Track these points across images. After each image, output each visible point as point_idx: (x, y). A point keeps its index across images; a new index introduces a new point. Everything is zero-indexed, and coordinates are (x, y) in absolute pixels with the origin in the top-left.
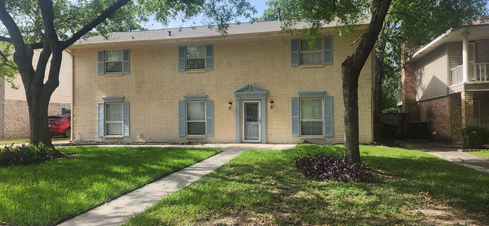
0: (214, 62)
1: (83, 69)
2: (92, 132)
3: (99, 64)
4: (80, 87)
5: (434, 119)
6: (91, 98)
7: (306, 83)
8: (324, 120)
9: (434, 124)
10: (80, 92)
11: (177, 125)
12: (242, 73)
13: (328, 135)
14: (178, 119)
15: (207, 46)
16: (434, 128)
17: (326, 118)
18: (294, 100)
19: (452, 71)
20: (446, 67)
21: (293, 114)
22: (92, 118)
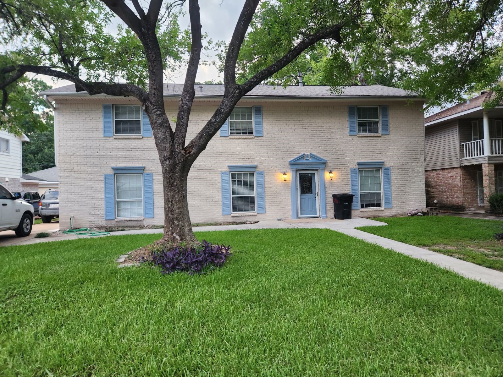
0: (264, 126)
1: (78, 127)
2: (95, 213)
3: (105, 122)
4: (74, 152)
5: (433, 188)
6: (92, 168)
7: (365, 153)
8: (382, 191)
9: (433, 192)
10: (75, 159)
11: (220, 200)
12: (296, 140)
13: (387, 206)
14: (221, 194)
15: (255, 108)
16: (434, 197)
17: (384, 188)
18: (353, 171)
19: (463, 145)
20: (458, 141)
21: (352, 186)
22: (94, 195)
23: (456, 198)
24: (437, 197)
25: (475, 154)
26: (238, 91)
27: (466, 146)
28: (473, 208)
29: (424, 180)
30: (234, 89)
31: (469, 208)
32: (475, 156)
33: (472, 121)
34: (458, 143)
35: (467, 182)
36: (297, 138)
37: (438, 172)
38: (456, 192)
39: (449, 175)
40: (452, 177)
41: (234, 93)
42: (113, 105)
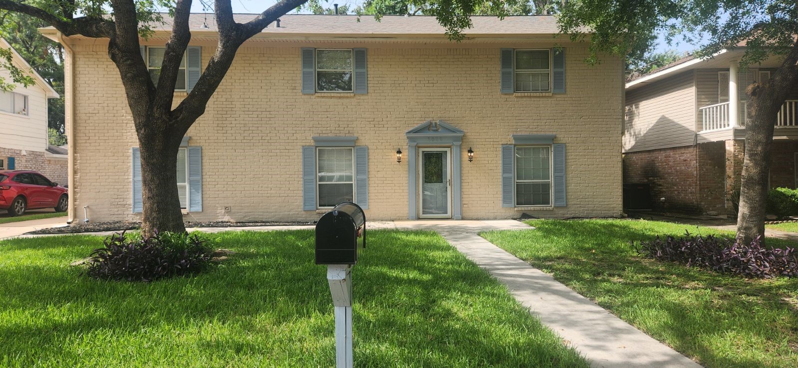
0: (369, 79)
1: (96, 79)
2: (119, 203)
5: (661, 179)
6: (116, 138)
7: (525, 121)
8: (552, 180)
9: (660, 185)
10: (91, 124)
11: (299, 189)
12: (418, 101)
13: (559, 204)
14: (302, 179)
15: (356, 51)
16: (661, 192)
17: (555, 177)
18: (506, 149)
19: (702, 111)
20: (694, 104)
21: (504, 171)
22: (117, 177)
23: (690, 195)
24: (665, 192)
25: (721, 125)
26: (235, 32)
27: (706, 111)
28: (715, 210)
29: (620, 165)
30: (229, 31)
31: (709, 210)
32: (721, 127)
33: (719, 72)
34: (694, 107)
35: (707, 170)
36: (419, 97)
37: (668, 153)
38: (690, 185)
39: (682, 158)
40: (685, 160)
41: (230, 36)
42: (146, 47)
